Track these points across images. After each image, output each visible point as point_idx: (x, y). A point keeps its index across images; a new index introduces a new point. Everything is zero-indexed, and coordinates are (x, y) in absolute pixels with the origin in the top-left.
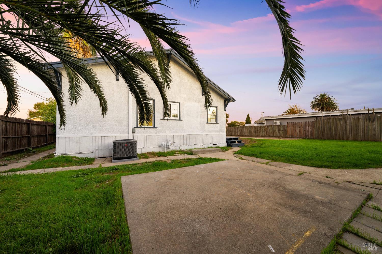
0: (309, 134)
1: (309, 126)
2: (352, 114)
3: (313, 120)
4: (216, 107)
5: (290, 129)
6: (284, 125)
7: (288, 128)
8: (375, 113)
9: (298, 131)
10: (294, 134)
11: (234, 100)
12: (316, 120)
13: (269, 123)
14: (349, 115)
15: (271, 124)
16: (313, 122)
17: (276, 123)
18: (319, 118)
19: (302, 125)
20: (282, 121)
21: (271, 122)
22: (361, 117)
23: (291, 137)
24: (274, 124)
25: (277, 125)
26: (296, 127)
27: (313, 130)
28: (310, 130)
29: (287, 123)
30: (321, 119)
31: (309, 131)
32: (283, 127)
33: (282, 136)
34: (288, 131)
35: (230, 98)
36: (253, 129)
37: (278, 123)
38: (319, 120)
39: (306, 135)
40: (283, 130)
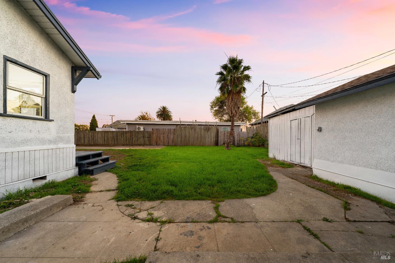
0: (171, 141)
1: (171, 134)
2: (198, 125)
3: (174, 127)
4: (46, 76)
5: (155, 136)
6: (149, 131)
7: (153, 134)
8: (209, 125)
9: (162, 138)
10: (159, 141)
11: (97, 75)
12: (176, 127)
13: (132, 129)
14: (197, 125)
15: (134, 130)
16: (174, 129)
17: (139, 128)
18: (178, 126)
19: (166, 132)
20: (146, 127)
21: (134, 126)
22: (203, 127)
23: (155, 144)
24: (137, 130)
25: (141, 132)
26: (160, 134)
27: (174, 137)
28: (172, 137)
29: (153, 129)
30: (180, 127)
31: (171, 139)
32: (148, 134)
33: (147, 143)
34: (153, 138)
35: (89, 65)
36: (110, 135)
37: (142, 129)
38: (178, 128)
39: (168, 142)
40: (148, 137)
